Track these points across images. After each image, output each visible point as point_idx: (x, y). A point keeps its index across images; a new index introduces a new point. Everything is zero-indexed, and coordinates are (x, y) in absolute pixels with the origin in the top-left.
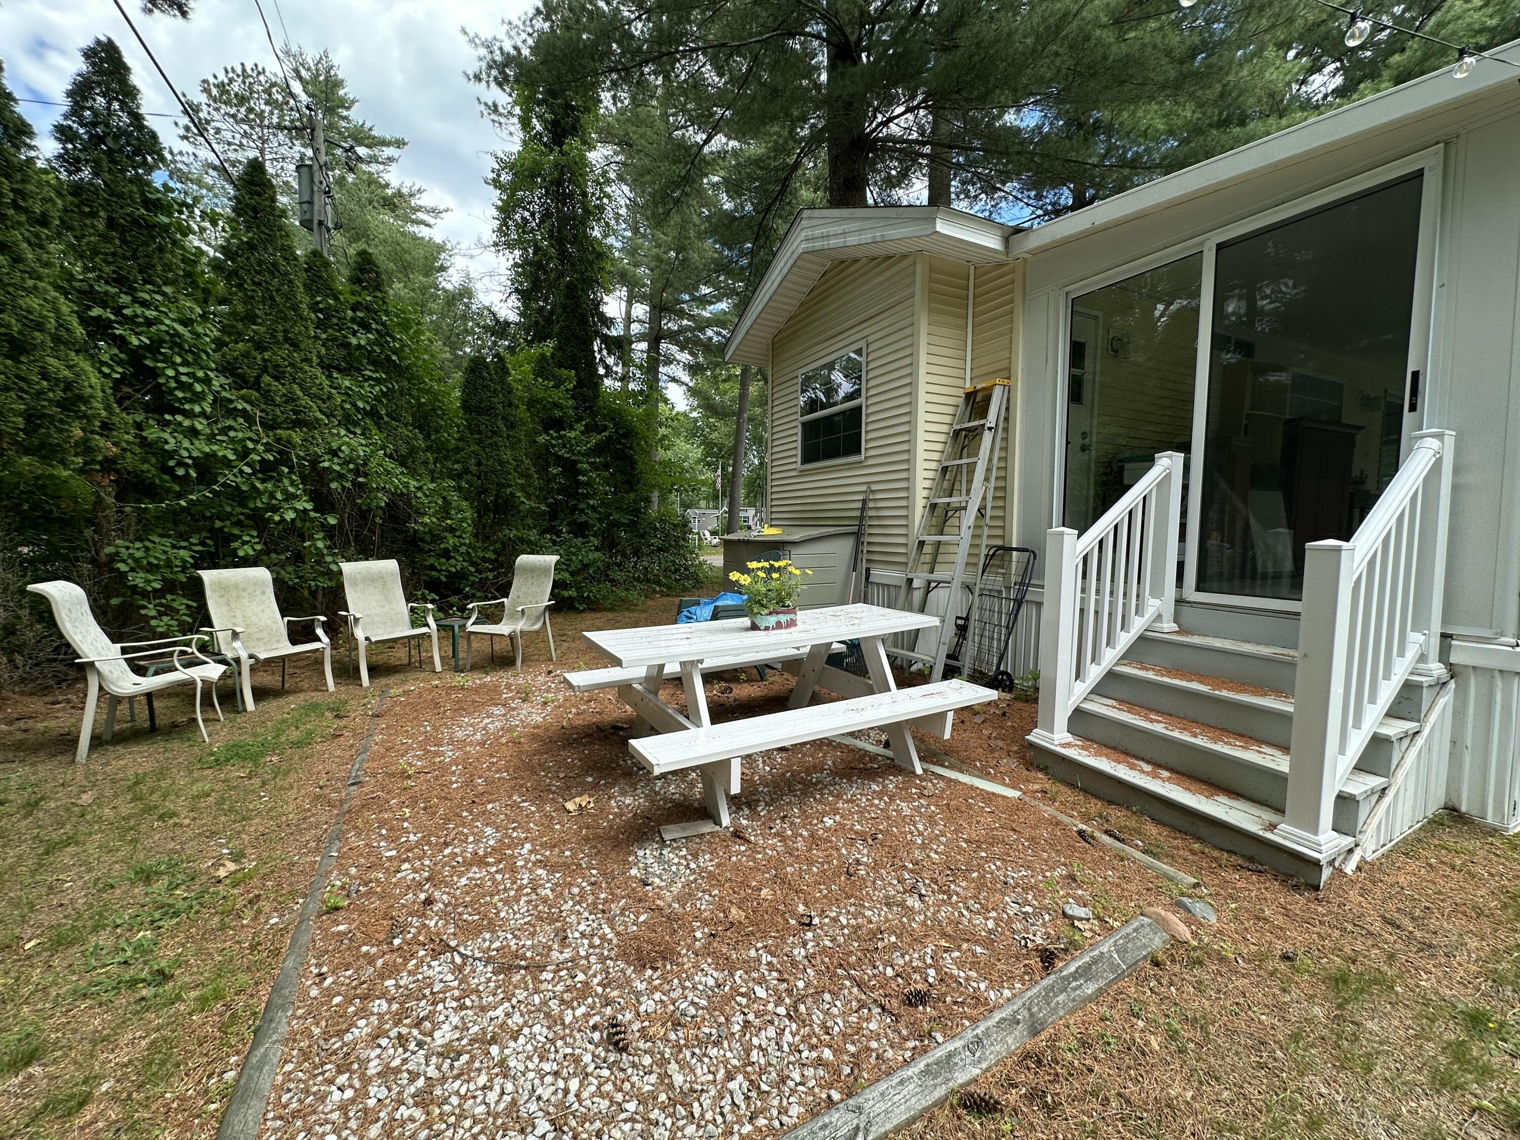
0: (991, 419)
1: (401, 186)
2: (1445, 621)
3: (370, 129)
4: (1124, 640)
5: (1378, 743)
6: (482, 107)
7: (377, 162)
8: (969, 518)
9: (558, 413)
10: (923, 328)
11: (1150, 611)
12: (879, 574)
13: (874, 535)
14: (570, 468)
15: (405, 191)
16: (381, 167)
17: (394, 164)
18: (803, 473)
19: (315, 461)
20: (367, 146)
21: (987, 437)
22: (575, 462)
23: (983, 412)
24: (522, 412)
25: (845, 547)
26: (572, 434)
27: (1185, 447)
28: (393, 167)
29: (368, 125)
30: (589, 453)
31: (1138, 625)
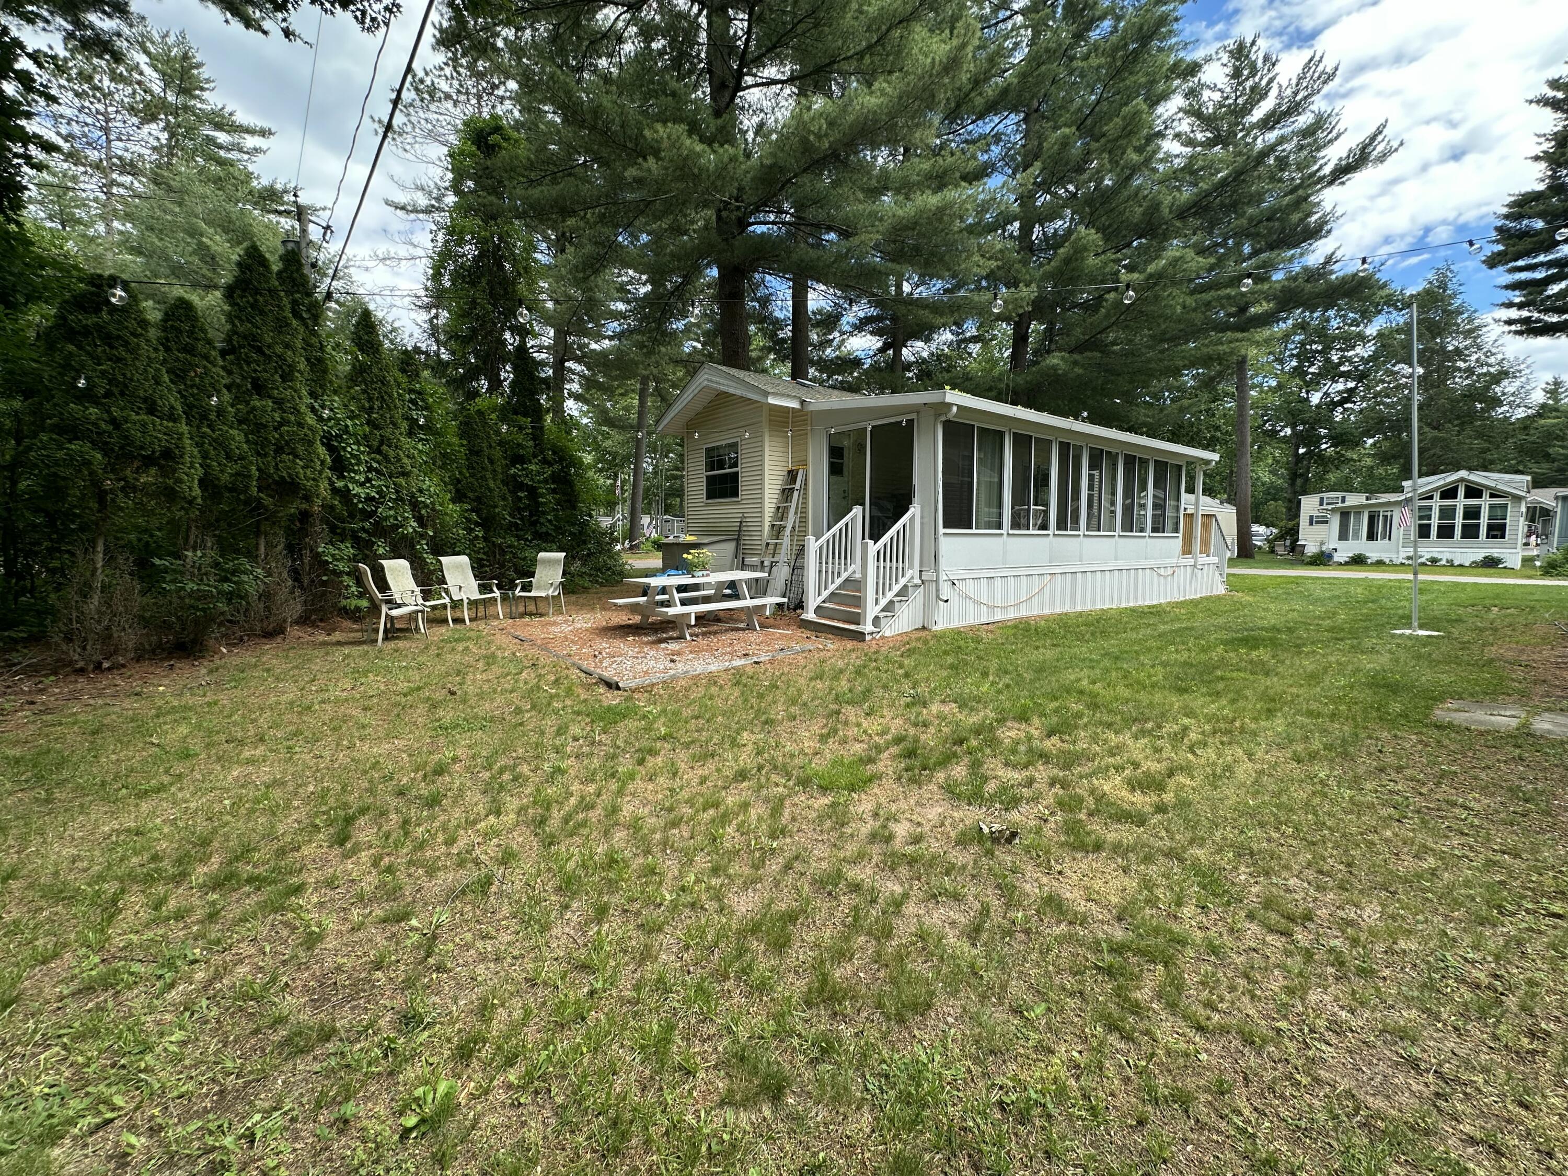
0: (797, 486)
1: (274, 181)
2: (921, 565)
3: (231, 114)
4: (839, 581)
5: (891, 602)
6: (376, 125)
7: (241, 150)
8: (788, 531)
9: (522, 452)
10: (767, 439)
11: (850, 570)
12: (748, 560)
13: (746, 540)
14: (533, 492)
15: (279, 187)
16: (246, 157)
17: (261, 156)
18: (707, 505)
19: (413, 496)
20: (228, 132)
21: (796, 494)
22: (536, 488)
23: (793, 480)
24: (498, 453)
25: (730, 547)
26: (533, 467)
27: (863, 504)
28: (260, 158)
29: (228, 109)
30: (546, 481)
31: (844, 576)
